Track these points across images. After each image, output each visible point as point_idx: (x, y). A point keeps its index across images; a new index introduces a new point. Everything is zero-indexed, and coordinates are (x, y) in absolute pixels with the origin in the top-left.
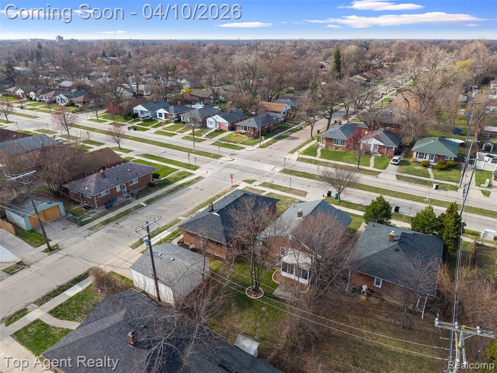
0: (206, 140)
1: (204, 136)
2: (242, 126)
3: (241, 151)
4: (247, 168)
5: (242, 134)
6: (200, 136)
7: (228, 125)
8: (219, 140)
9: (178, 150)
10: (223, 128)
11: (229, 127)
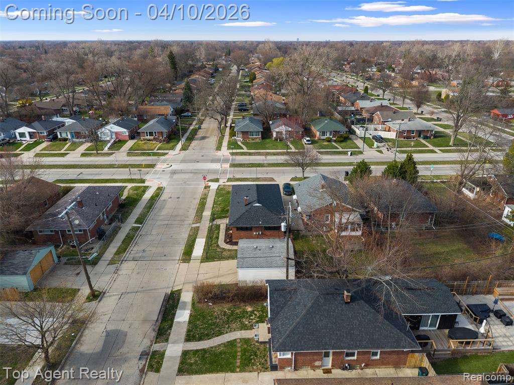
0: (114, 153)
1: (106, 148)
2: (147, 133)
3: (166, 157)
4: (195, 170)
5: (149, 140)
6: (102, 150)
7: (127, 134)
8: (129, 150)
9: (95, 168)
10: (121, 138)
11: (129, 135)
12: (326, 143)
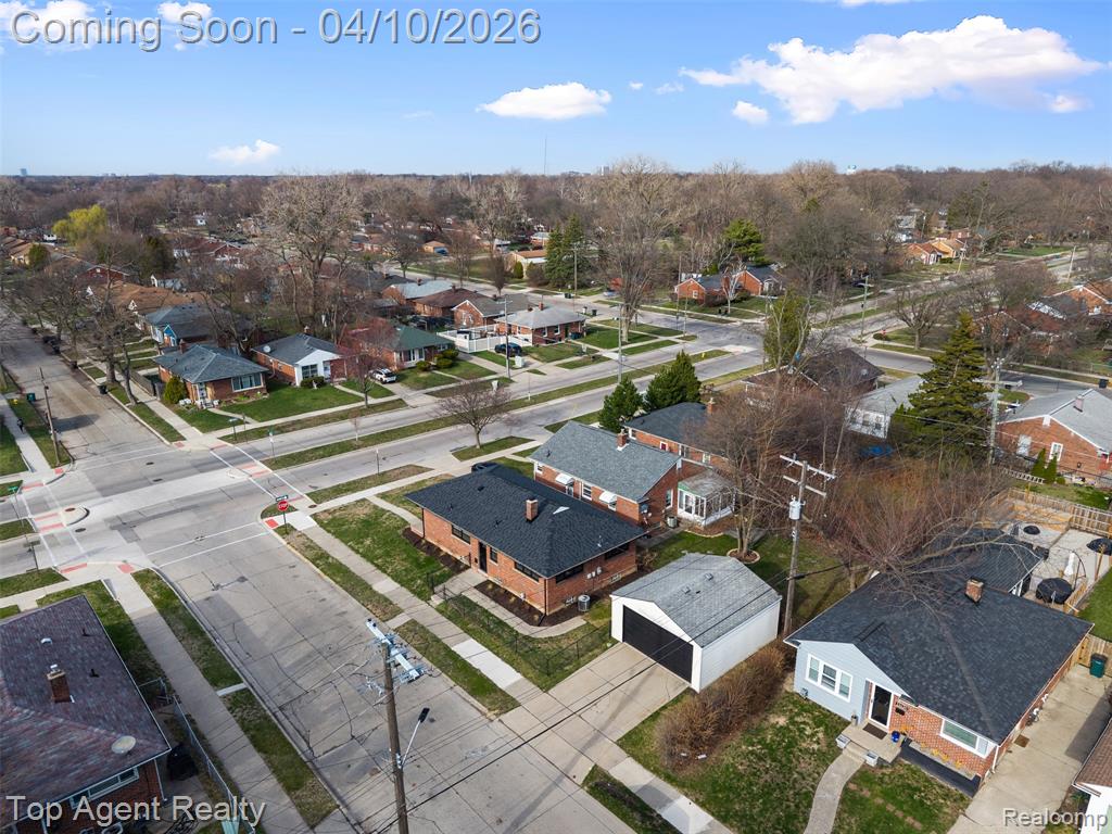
12: (423, 375)
